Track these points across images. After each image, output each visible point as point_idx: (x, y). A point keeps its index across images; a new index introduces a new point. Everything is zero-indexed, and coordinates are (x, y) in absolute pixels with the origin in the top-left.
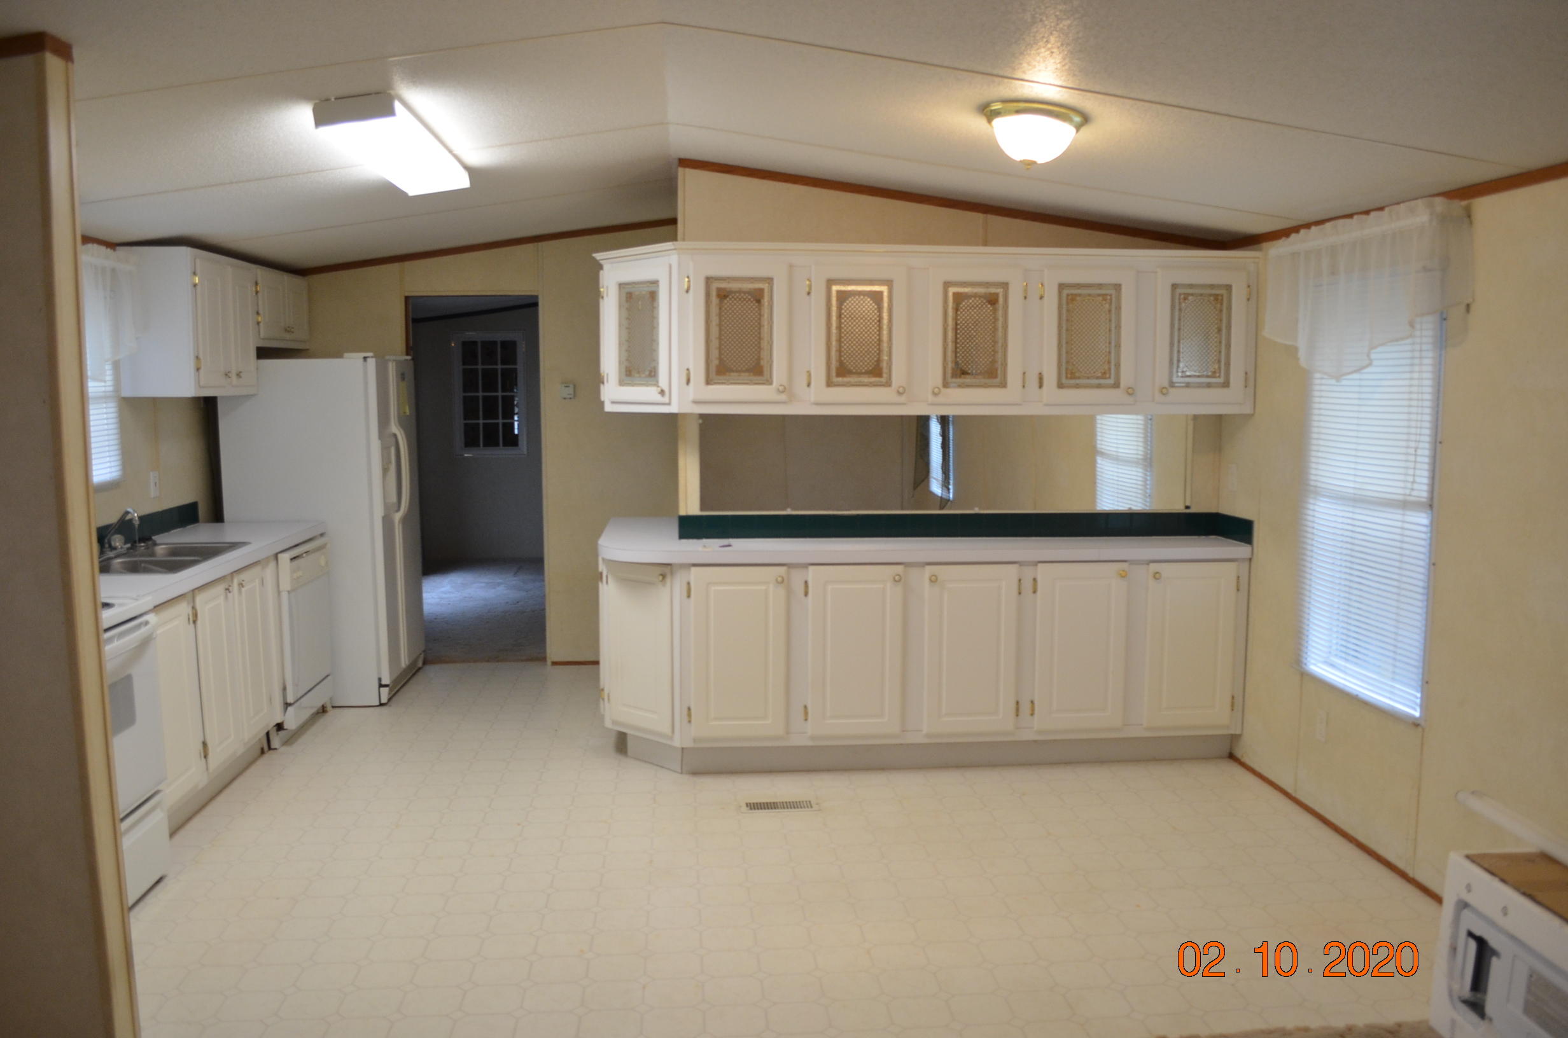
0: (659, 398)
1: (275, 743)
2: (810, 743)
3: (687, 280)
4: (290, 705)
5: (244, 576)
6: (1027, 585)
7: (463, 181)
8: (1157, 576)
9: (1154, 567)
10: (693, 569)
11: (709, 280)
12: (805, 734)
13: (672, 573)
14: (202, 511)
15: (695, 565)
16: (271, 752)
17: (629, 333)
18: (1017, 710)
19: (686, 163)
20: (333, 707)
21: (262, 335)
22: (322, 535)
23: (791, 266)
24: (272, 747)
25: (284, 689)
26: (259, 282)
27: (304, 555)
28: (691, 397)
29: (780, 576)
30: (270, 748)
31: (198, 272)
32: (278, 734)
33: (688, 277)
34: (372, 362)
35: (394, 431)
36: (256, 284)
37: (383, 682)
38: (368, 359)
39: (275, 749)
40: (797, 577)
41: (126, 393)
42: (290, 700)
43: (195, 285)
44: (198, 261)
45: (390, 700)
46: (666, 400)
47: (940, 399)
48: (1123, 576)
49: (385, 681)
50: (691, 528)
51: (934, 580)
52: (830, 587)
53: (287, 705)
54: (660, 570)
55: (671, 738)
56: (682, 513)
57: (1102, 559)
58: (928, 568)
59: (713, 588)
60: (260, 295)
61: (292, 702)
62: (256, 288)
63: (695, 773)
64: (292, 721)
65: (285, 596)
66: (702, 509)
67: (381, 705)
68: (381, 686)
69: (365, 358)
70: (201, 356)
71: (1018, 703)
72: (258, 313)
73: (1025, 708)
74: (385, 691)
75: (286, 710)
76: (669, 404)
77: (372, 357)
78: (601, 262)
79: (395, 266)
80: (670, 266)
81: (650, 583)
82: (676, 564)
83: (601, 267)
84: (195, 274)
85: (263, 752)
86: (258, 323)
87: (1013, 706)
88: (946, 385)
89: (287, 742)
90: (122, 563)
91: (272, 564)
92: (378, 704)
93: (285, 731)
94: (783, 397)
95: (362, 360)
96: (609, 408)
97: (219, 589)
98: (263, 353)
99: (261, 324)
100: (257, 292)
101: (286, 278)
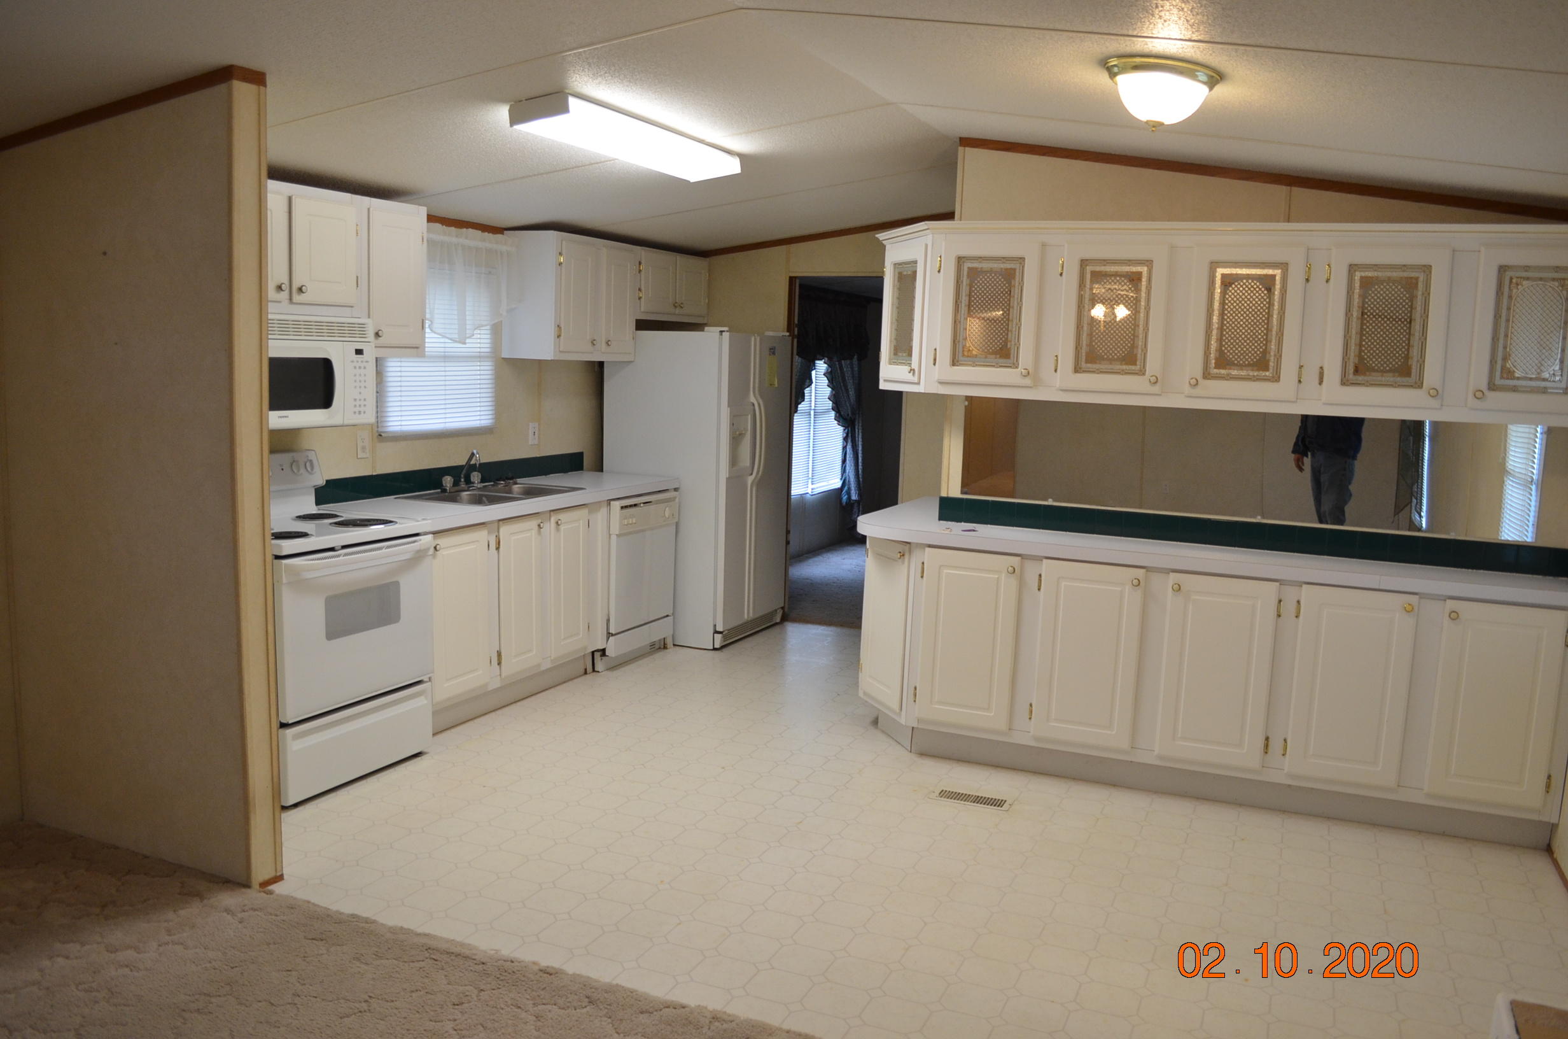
0: (910, 377)
1: (599, 666)
2: (1032, 743)
3: (939, 259)
4: (612, 635)
5: (563, 517)
6: (1289, 607)
7: (733, 167)
8: (1454, 616)
9: (1451, 605)
10: (928, 550)
11: (960, 260)
12: (1028, 733)
13: (910, 552)
14: (587, 461)
15: (930, 546)
16: (595, 673)
17: (898, 313)
18: (1267, 746)
19: (968, 142)
20: (674, 645)
21: (642, 310)
22: (676, 490)
23: (1044, 245)
24: (596, 669)
25: (608, 621)
26: (643, 262)
27: (642, 505)
28: (936, 377)
29: (1012, 567)
30: (594, 670)
31: (564, 253)
32: (601, 659)
33: (940, 257)
34: (726, 335)
35: (752, 401)
36: (640, 263)
37: (717, 630)
38: (724, 333)
39: (598, 672)
40: (1031, 570)
41: (506, 354)
42: (612, 631)
43: (560, 264)
44: (564, 242)
45: (722, 647)
46: (915, 379)
47: (1198, 391)
48: (1409, 610)
49: (719, 629)
50: (950, 510)
51: (1178, 589)
52: (1063, 584)
53: (609, 635)
54: (900, 548)
55: (900, 715)
56: (944, 494)
57: (1382, 587)
58: (1172, 575)
59: (945, 571)
60: (643, 273)
61: (614, 633)
62: (640, 267)
63: (923, 754)
64: (613, 648)
65: (614, 538)
66: (963, 492)
67: (715, 649)
68: (716, 632)
69: (721, 332)
70: (562, 326)
71: (1267, 739)
72: (640, 290)
73: (1276, 745)
74: (718, 637)
75: (608, 639)
76: (918, 383)
77: (727, 331)
78: (883, 242)
79: (782, 249)
80: (926, 246)
81: (894, 560)
82: (913, 543)
83: (885, 246)
84: (560, 254)
85: (586, 673)
86: (640, 298)
87: (1260, 743)
88: (1207, 375)
89: (611, 668)
90: (470, 494)
91: (604, 510)
92: (712, 648)
93: (607, 657)
94: (1027, 381)
95: (718, 334)
96: (883, 386)
97: (533, 524)
98: (642, 325)
99: (643, 300)
100: (640, 271)
101: (681, 259)
